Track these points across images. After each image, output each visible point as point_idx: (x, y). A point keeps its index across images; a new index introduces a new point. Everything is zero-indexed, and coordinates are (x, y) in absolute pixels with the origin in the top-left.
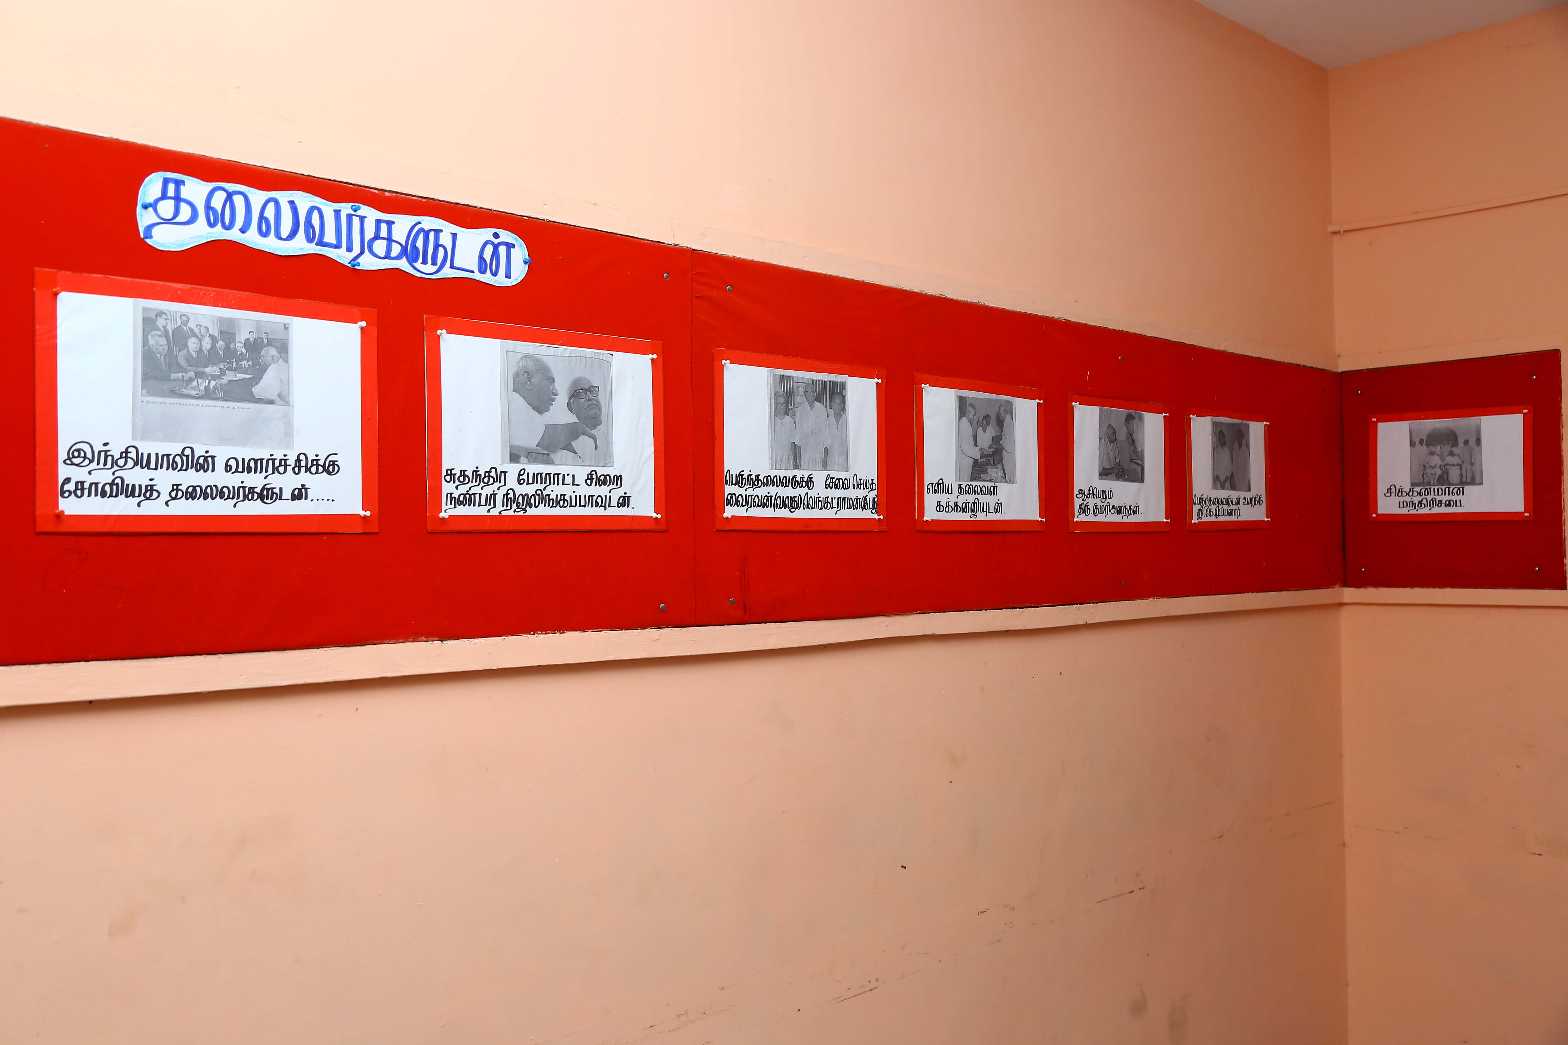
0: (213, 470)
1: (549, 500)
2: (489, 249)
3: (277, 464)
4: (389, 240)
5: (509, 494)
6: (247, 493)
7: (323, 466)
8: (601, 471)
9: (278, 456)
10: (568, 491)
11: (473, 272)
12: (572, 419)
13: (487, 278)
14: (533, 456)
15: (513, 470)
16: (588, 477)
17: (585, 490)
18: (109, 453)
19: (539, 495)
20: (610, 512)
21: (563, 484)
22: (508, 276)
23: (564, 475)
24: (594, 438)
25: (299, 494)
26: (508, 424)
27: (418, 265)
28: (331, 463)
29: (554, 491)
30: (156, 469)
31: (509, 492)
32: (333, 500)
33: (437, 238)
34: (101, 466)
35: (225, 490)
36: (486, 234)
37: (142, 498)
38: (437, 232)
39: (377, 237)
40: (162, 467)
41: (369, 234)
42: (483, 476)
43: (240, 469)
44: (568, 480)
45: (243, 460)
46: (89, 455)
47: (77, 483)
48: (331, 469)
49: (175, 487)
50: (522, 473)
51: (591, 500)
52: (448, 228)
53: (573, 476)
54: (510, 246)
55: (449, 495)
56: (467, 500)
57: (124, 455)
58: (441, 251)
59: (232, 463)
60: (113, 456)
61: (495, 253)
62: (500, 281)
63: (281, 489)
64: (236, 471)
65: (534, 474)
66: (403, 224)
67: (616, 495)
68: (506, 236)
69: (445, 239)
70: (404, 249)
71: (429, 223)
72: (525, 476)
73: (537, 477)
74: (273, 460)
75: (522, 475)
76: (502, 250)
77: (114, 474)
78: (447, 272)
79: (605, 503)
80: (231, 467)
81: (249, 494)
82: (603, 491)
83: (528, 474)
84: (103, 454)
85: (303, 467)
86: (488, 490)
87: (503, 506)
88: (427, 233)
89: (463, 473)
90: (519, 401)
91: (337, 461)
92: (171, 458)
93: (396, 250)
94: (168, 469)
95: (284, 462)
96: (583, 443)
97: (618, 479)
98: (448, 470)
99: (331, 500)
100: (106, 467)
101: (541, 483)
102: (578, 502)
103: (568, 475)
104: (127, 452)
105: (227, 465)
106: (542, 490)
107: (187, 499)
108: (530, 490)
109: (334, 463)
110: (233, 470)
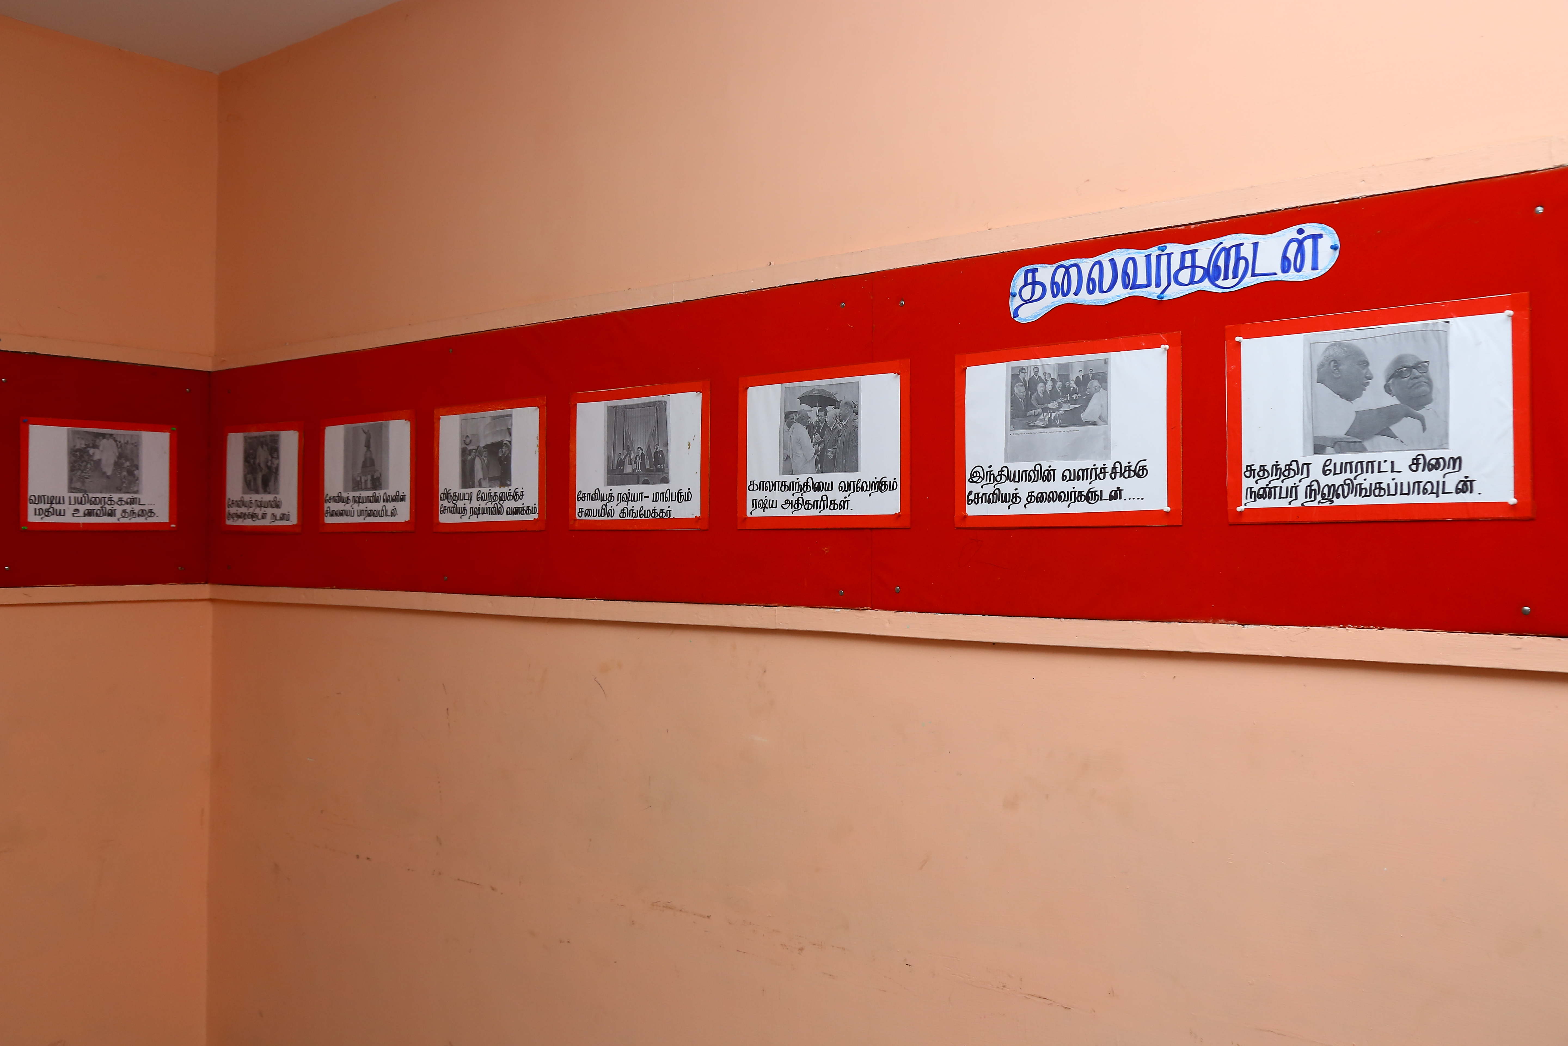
0: (1054, 480)
1: (1361, 489)
2: (1294, 246)
3: (1098, 472)
4: (1193, 267)
5: (1313, 485)
6: (1077, 496)
7: (1134, 471)
8: (1430, 455)
9: (1099, 465)
10: (1386, 479)
11: (1275, 274)
12: (1392, 401)
13: (1292, 276)
14: (1340, 445)
15: (1317, 461)
16: (1413, 462)
17: (1407, 477)
18: (992, 473)
19: (1348, 485)
20: (1443, 499)
21: (1379, 472)
22: (1315, 268)
23: (1380, 463)
24: (1421, 419)
25: (1115, 495)
26: (1312, 414)
27: (1220, 282)
28: (1141, 468)
29: (1368, 479)
30: (1018, 482)
31: (1312, 484)
32: (1142, 499)
33: (1238, 252)
34: (988, 482)
35: (1062, 494)
36: (1291, 232)
37: (1011, 503)
38: (1238, 246)
39: (1182, 267)
40: (1022, 480)
41: (1175, 266)
42: (1283, 470)
43: (1072, 478)
44: (1386, 467)
45: (1074, 470)
46: (982, 475)
47: (975, 494)
48: (1141, 473)
49: (1030, 494)
50: (1328, 463)
51: (1417, 487)
52: (1247, 239)
53: (1392, 462)
54: (1315, 237)
55: (1249, 489)
56: (1267, 493)
57: (1000, 473)
58: (1242, 263)
59: (1067, 473)
60: (994, 474)
61: (1300, 249)
62: (1307, 274)
63: (1101, 491)
64: (1070, 480)
65: (1342, 463)
66: (1205, 249)
67: (1453, 480)
68: (1310, 228)
69: (1247, 251)
70: (1206, 271)
71: (1229, 240)
72: (1331, 467)
73: (1345, 467)
74: (1096, 469)
75: (1327, 466)
76: (1308, 244)
77: (994, 487)
78: (1249, 281)
79: (1439, 488)
80: (1066, 476)
81: (1078, 497)
82: (1435, 476)
83: (1335, 464)
84: (989, 473)
85: (1118, 473)
86: (1289, 483)
87: (1306, 498)
88: (1228, 251)
89: (1263, 468)
90: (1324, 391)
91: (1146, 466)
92: (1028, 473)
93: (1199, 273)
94: (1025, 481)
95: (1104, 471)
97: (1456, 462)
98: (1247, 466)
99: (1140, 499)
100: (990, 482)
101: (1351, 472)
102: (1399, 489)
103: (1385, 461)
104: (1002, 471)
105: (1063, 475)
106: (1353, 479)
107: (1037, 502)
108: (1338, 480)
109: (1143, 468)
110: (1068, 479)
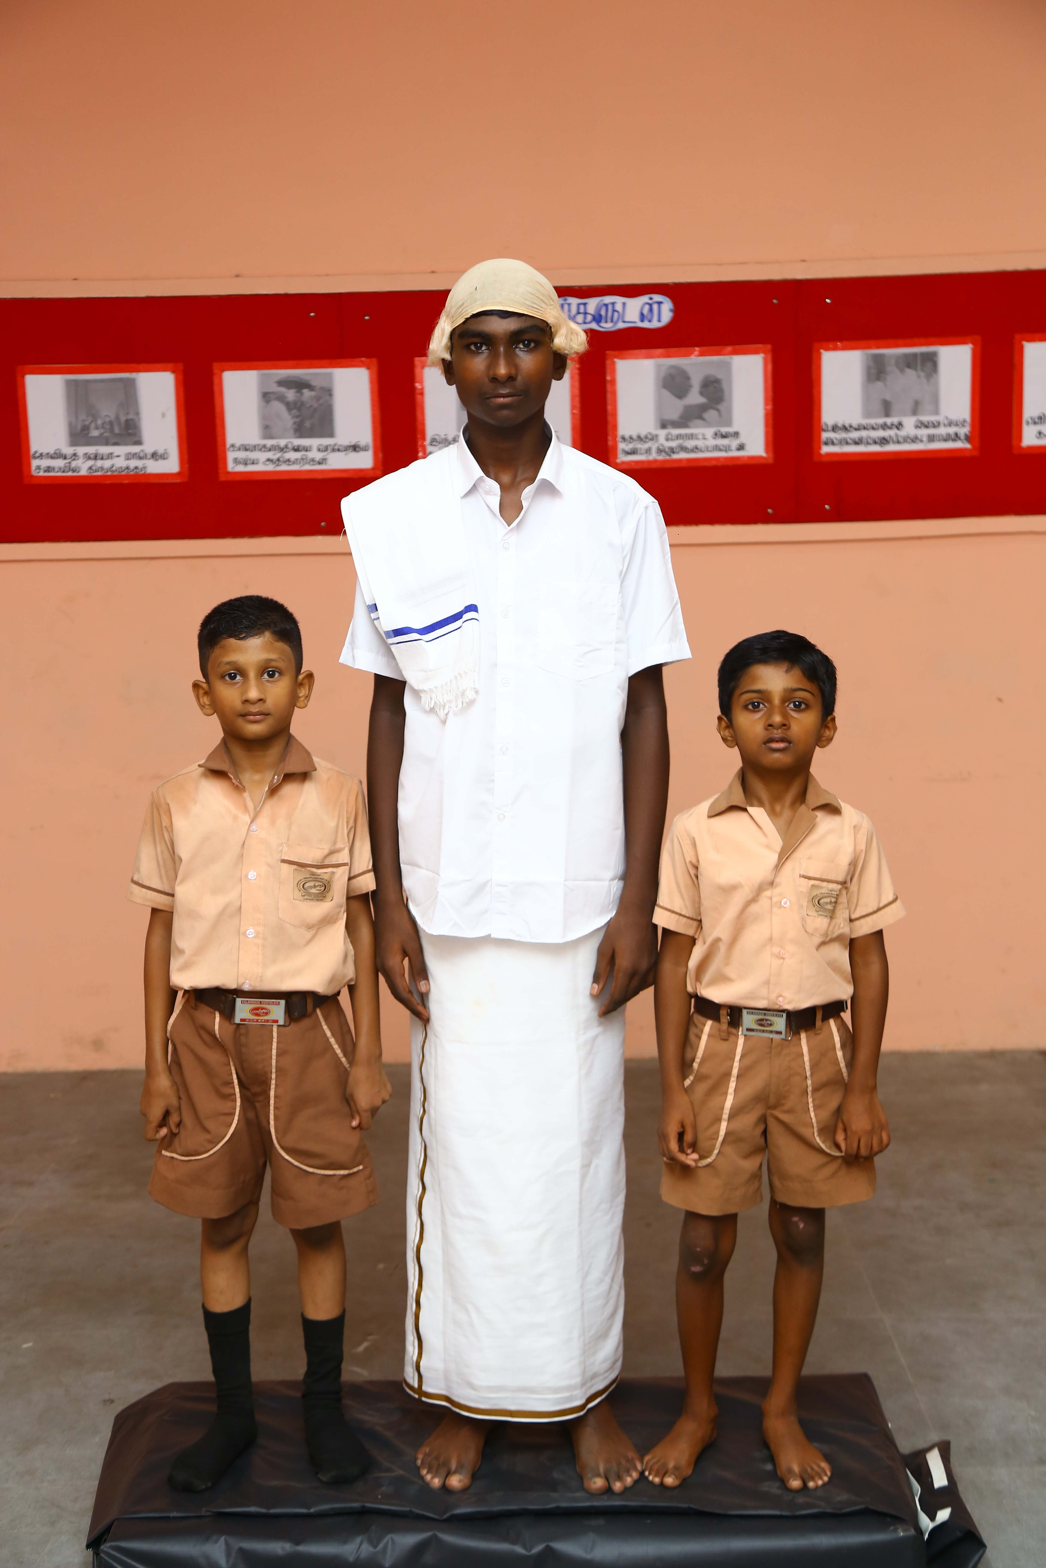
1: (687, 449)
2: (647, 307)
4: (585, 313)
5: (660, 447)
8: (724, 430)
10: (700, 443)
12: (702, 400)
13: (646, 325)
14: (676, 424)
15: (662, 433)
16: (715, 434)
17: (712, 442)
19: (680, 447)
20: (730, 454)
21: (697, 439)
22: (659, 321)
24: (718, 410)
26: (660, 406)
27: (603, 324)
29: (690, 444)
33: (613, 307)
36: (645, 299)
38: (613, 304)
39: (579, 313)
42: (643, 438)
44: (700, 437)
46: (438, 440)
51: (717, 448)
52: (619, 300)
53: (704, 434)
54: (660, 303)
55: (622, 450)
56: (633, 452)
58: (616, 314)
61: (651, 310)
62: (655, 324)
66: (593, 304)
67: (734, 443)
68: (657, 298)
69: (619, 307)
70: (594, 316)
71: (608, 299)
73: (678, 437)
76: (655, 307)
78: (621, 325)
79: (727, 449)
82: (725, 442)
84: (444, 439)
86: (646, 446)
87: (656, 455)
88: (606, 305)
89: (631, 438)
90: (666, 394)
93: (589, 318)
96: (711, 414)
97: (736, 434)
98: (621, 436)
101: (682, 440)
102: (707, 449)
103: (700, 434)
106: (682, 443)
108: (673, 444)
